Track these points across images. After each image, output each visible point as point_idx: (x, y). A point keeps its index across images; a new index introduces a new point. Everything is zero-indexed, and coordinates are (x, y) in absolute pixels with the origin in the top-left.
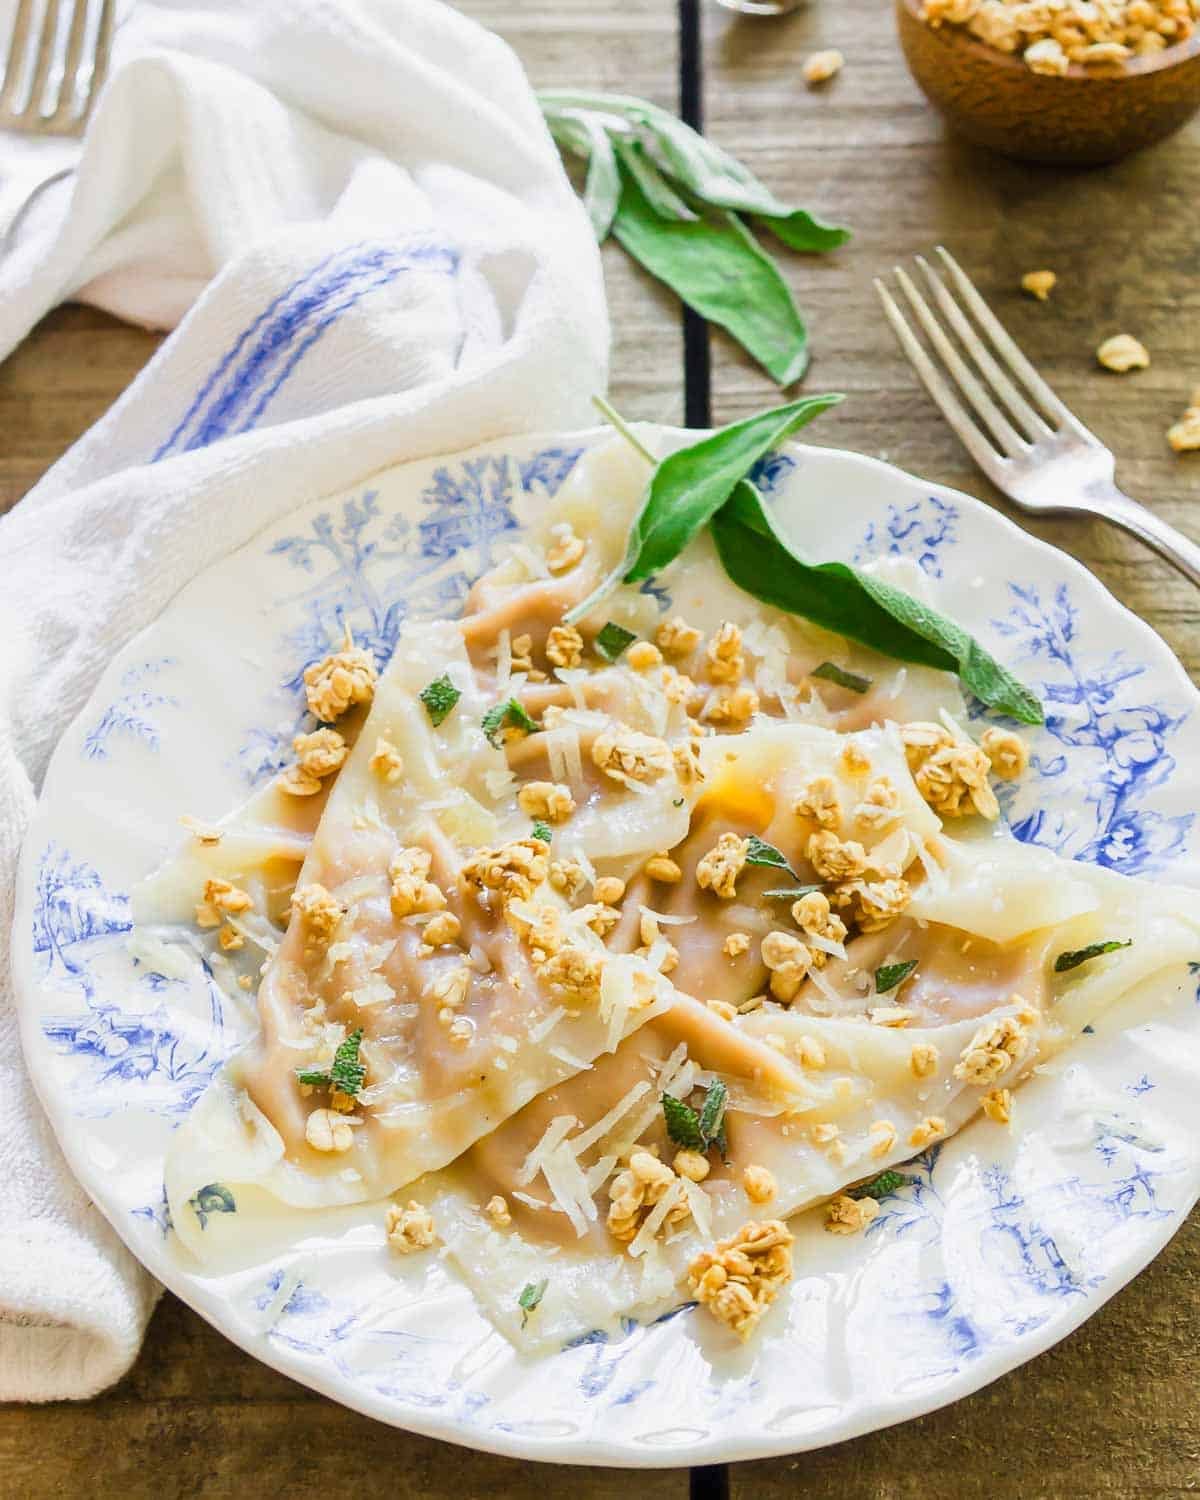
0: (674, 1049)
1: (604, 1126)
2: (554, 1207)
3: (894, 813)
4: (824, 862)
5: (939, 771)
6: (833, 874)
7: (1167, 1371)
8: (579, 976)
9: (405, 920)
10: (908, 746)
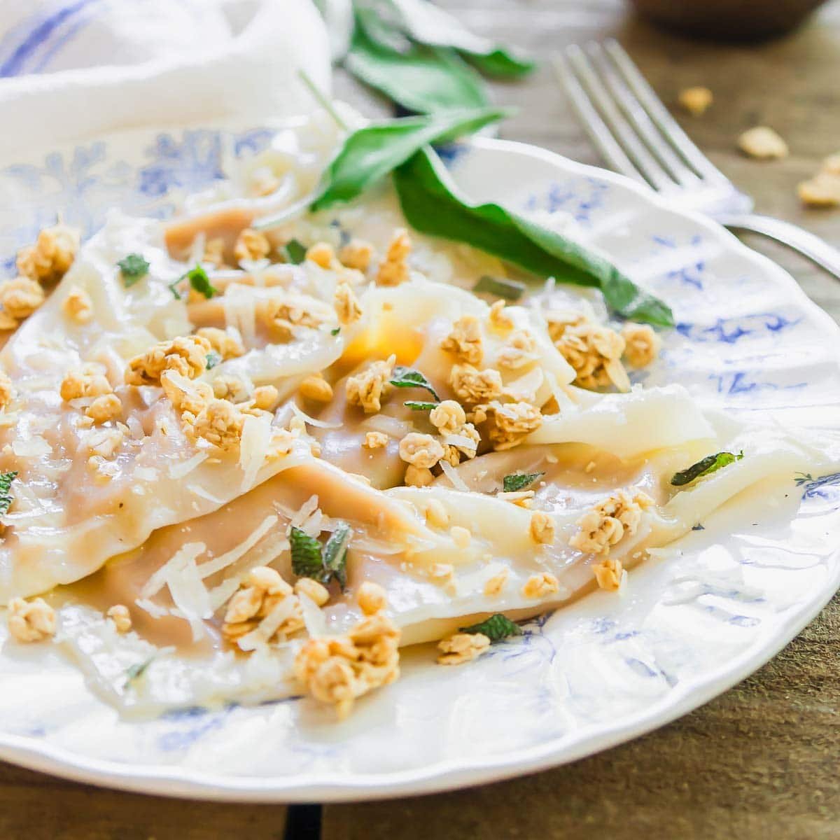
0: (306, 501)
1: (230, 558)
2: (174, 612)
3: (531, 356)
4: (464, 384)
5: (579, 341)
6: (472, 396)
7: (761, 808)
8: (223, 427)
9: (72, 403)
10: (551, 324)
